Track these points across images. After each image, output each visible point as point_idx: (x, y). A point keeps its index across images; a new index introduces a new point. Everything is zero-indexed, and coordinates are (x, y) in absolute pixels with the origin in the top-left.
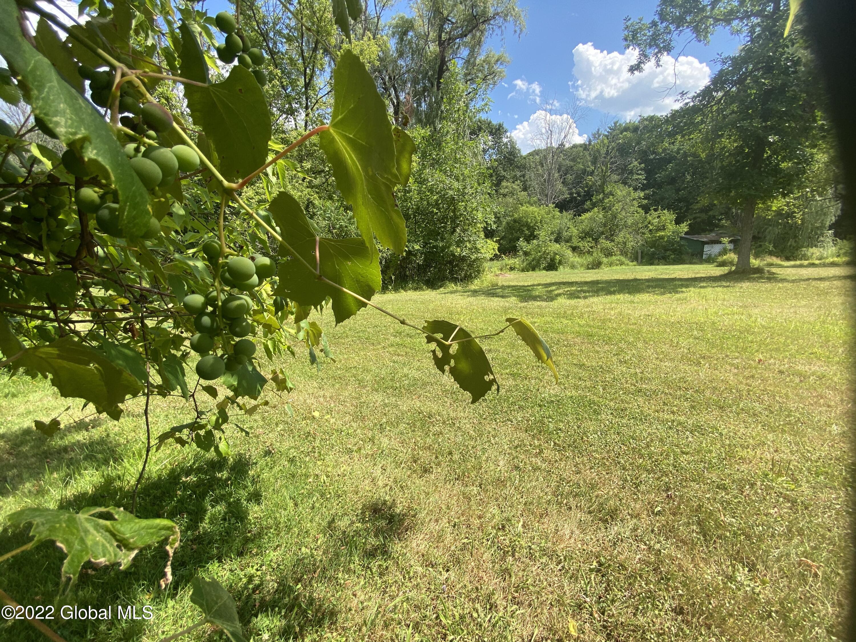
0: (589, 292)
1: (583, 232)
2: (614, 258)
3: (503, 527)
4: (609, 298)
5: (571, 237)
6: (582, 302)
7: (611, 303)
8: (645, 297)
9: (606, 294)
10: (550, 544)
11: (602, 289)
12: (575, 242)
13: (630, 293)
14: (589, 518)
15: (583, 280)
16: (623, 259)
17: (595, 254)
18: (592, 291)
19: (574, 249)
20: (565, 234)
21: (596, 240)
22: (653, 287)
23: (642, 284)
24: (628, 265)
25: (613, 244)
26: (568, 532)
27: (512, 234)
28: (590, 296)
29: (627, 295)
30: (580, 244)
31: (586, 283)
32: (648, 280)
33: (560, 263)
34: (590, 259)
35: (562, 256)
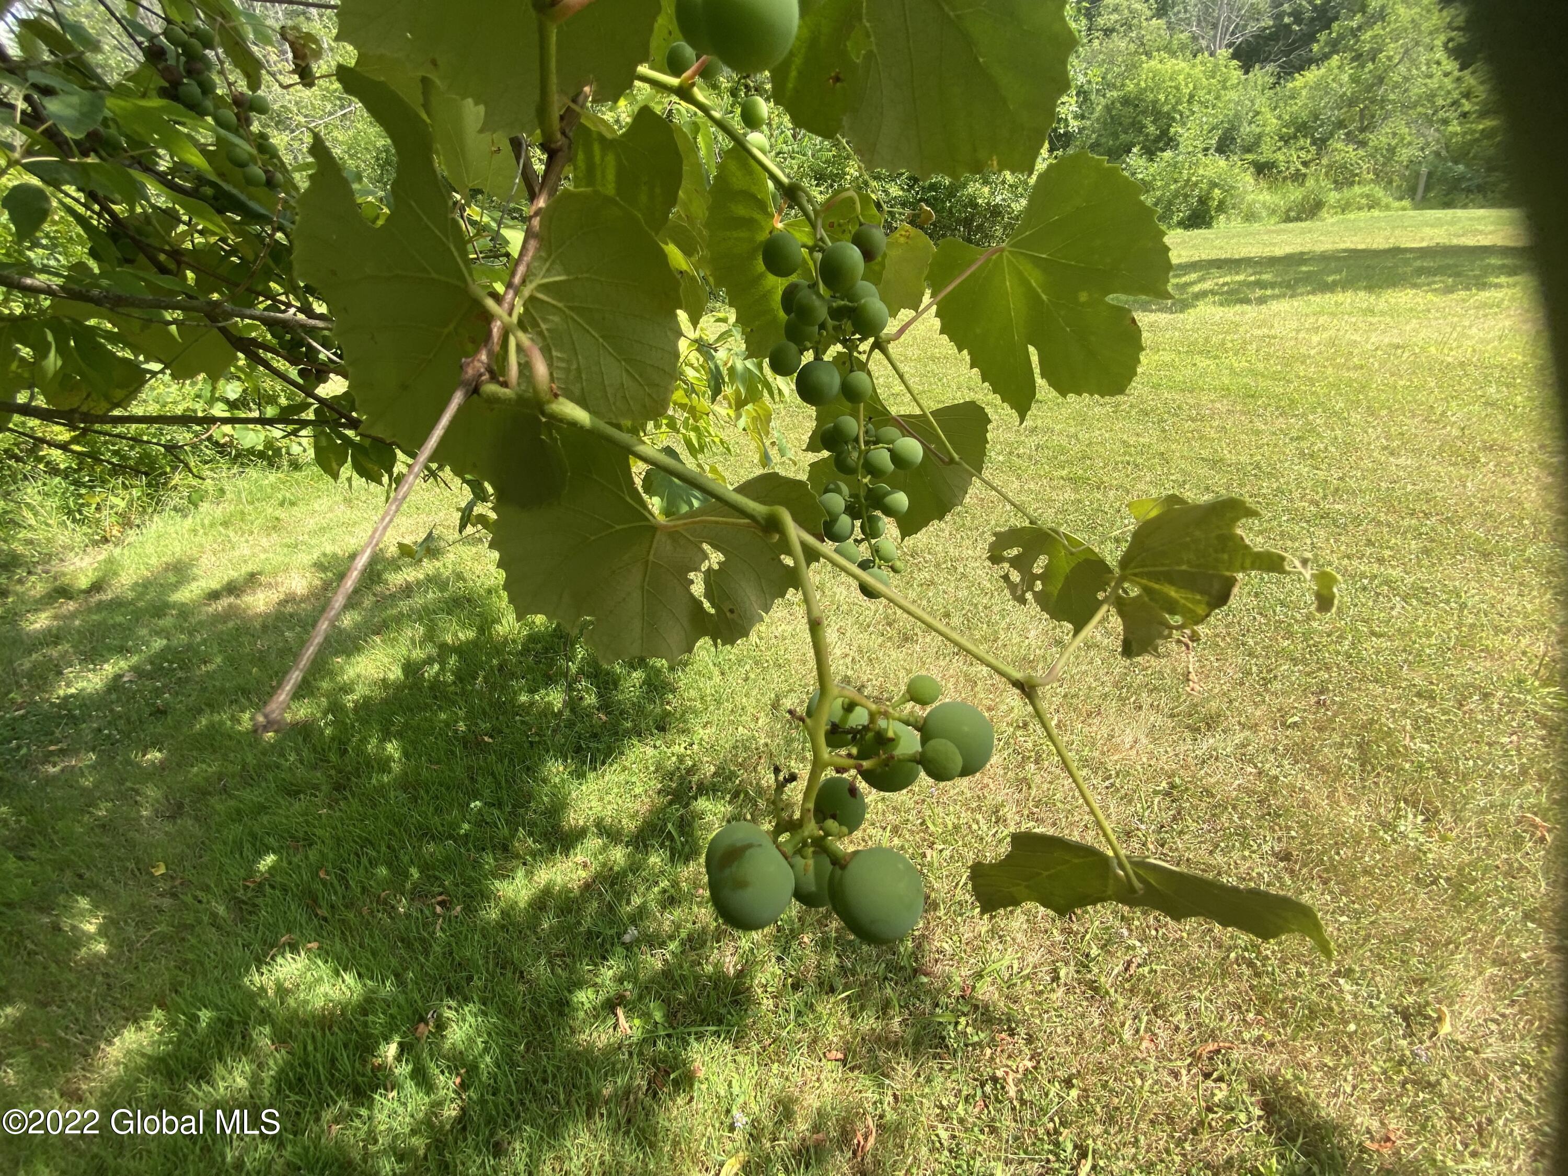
0: (1273, 285)
1: (1293, 122)
2: (1357, 189)
3: (1025, 725)
4: (1317, 300)
5: (1260, 136)
6: (1250, 312)
7: (1321, 313)
8: (1403, 297)
9: (1313, 292)
10: (1096, 754)
11: (1307, 279)
12: (1266, 152)
13: (1370, 288)
14: (1170, 723)
15: (1267, 252)
16: (1379, 192)
17: (1310, 183)
18: (1280, 285)
19: (1262, 169)
20: (1245, 129)
21: (1321, 143)
22: (1429, 272)
23: (1407, 262)
24: (1387, 207)
25: (1361, 152)
26: (1129, 740)
27: (1115, 135)
28: (1274, 297)
29: (1362, 294)
30: (1280, 157)
31: (1272, 261)
32: (1424, 253)
33: (1221, 208)
34: (1295, 194)
35: (1228, 190)
